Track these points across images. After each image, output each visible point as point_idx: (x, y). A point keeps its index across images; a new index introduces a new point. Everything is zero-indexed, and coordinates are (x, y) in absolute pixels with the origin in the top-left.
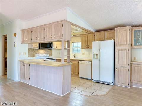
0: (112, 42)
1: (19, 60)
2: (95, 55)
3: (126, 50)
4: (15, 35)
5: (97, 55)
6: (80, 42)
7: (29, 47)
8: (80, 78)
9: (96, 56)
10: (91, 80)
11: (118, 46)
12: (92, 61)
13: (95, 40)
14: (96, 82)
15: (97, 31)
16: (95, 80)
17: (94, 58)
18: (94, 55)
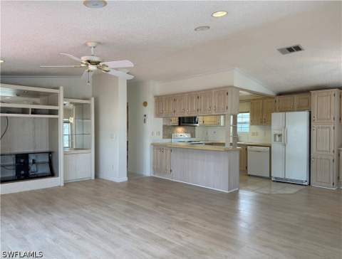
0: (306, 114)
1: (151, 142)
2: (277, 137)
3: (330, 128)
4: (145, 104)
5: (280, 135)
6: (248, 112)
7: (163, 122)
8: (249, 175)
9: (278, 139)
10: (270, 178)
11: (316, 121)
12: (270, 147)
13: (277, 110)
14: (278, 181)
15: (280, 94)
16: (276, 178)
17: (275, 140)
18: (275, 135)
